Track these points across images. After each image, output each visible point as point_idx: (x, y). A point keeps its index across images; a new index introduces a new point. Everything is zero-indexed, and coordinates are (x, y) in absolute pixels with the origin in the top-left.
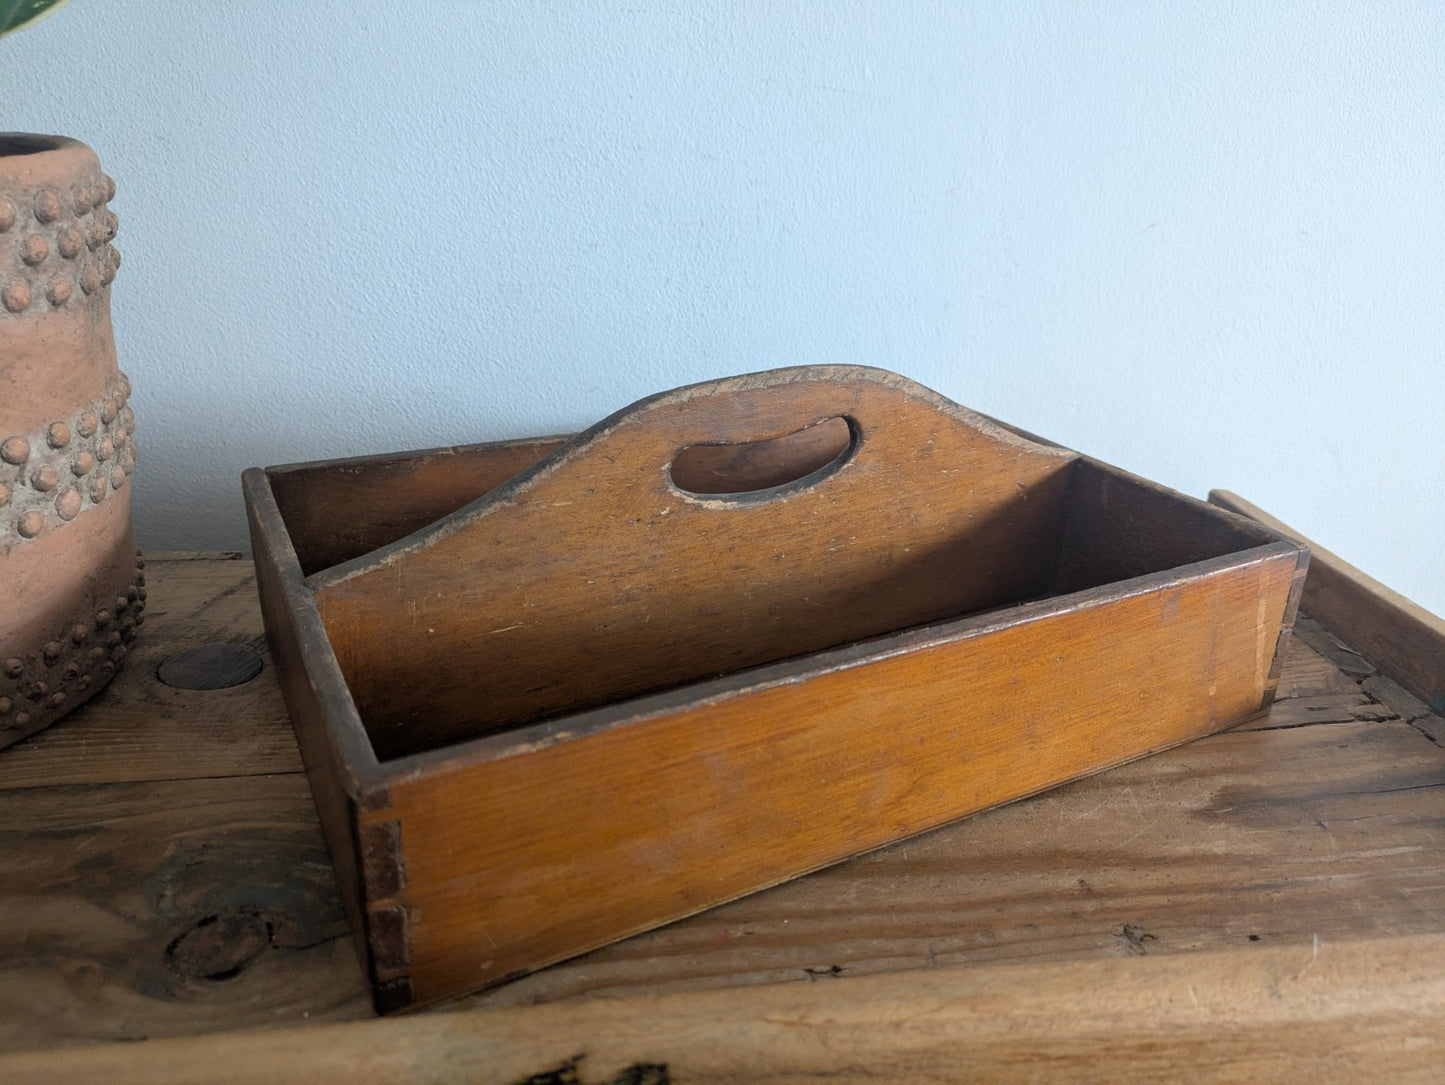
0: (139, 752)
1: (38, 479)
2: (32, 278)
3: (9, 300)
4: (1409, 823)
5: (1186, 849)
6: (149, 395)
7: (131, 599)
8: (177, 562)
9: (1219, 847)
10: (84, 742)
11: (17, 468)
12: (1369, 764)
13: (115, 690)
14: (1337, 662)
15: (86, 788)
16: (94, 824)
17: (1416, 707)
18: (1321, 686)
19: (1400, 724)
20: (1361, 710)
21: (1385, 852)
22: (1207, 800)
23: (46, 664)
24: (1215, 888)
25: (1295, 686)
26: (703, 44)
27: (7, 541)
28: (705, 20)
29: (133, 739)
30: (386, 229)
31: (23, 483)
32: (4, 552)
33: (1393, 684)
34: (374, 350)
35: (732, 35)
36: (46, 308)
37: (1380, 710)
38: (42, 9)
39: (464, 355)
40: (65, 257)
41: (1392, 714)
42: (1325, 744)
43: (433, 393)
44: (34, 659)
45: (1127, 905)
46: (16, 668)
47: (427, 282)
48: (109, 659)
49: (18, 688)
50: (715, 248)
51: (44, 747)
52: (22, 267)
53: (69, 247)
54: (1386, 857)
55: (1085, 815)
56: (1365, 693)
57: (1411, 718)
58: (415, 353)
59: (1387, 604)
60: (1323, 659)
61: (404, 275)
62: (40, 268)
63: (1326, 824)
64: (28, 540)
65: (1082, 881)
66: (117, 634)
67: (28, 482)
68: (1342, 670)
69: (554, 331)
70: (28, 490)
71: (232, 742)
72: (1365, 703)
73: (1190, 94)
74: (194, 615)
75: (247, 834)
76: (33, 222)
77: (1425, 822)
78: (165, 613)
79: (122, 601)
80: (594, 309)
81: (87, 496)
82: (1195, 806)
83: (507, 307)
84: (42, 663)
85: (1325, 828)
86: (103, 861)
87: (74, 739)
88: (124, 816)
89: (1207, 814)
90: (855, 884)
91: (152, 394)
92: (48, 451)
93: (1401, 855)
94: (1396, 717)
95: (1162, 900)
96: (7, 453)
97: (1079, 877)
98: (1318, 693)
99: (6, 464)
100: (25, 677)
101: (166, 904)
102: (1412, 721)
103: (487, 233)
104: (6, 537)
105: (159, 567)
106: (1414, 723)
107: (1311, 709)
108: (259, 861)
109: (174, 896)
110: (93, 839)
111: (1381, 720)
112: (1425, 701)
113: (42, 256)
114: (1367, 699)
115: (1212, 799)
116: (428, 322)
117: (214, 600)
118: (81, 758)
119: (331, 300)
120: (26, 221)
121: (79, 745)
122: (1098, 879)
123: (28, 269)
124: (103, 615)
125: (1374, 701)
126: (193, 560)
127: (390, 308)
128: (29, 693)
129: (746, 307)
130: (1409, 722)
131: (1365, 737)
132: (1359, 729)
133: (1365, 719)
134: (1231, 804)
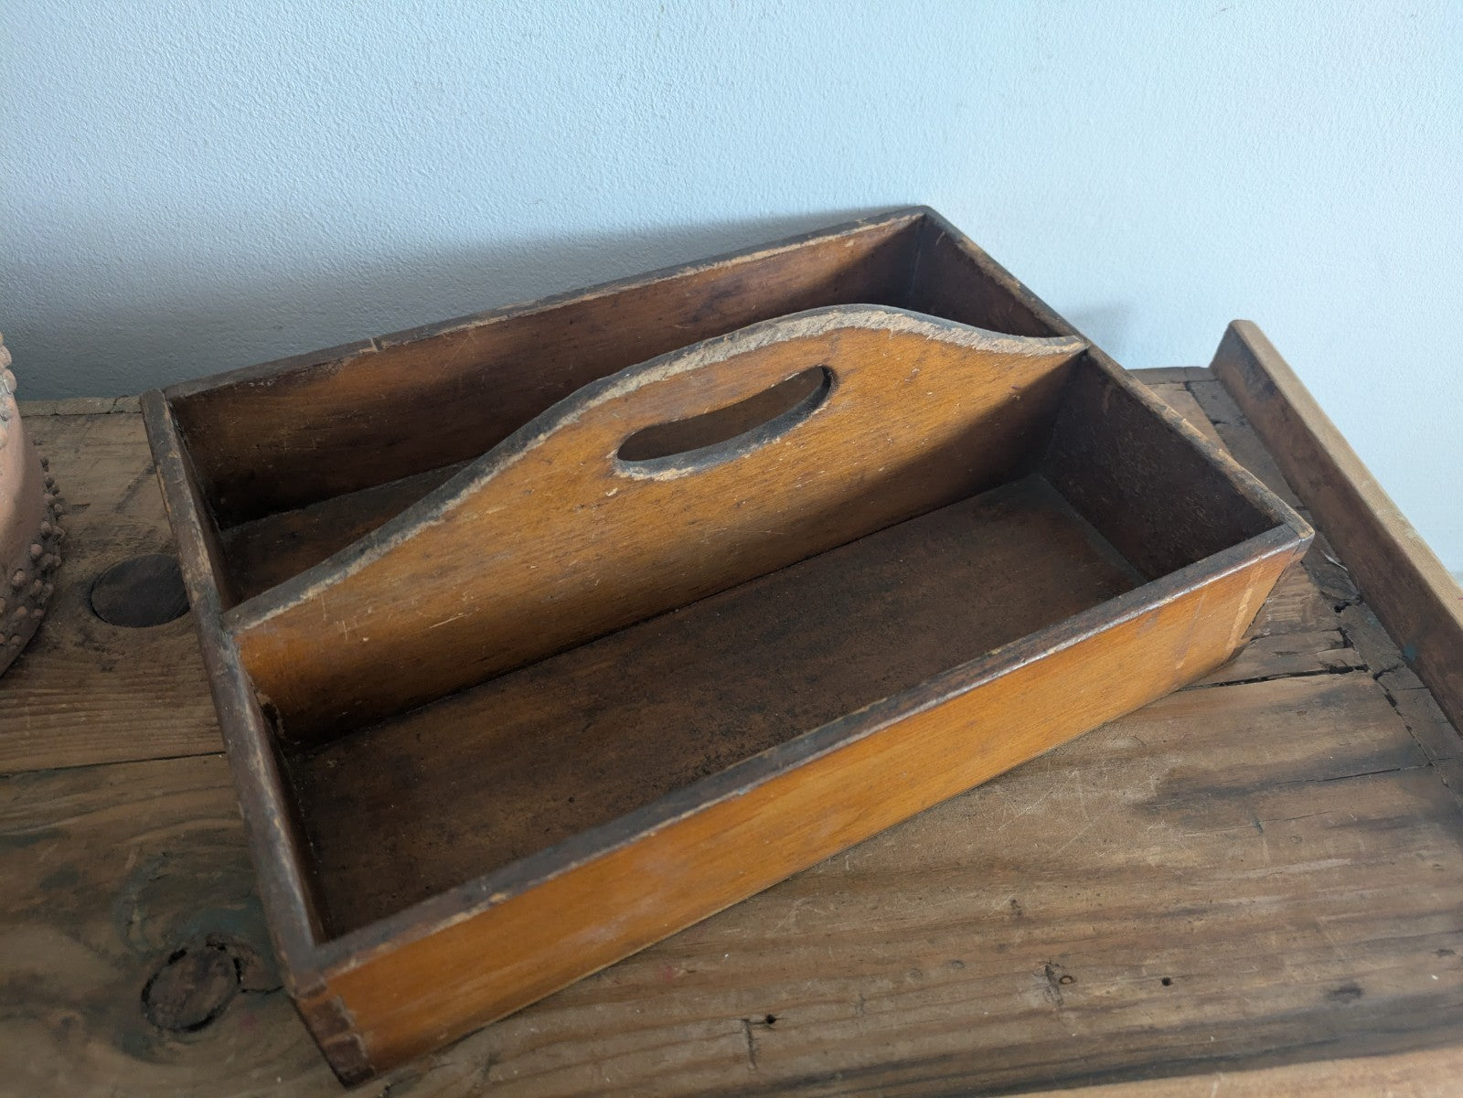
0: (84, 723)
4: (1346, 825)
5: (1120, 858)
6: (21, 210)
8: (92, 417)
9: (1153, 856)
10: (26, 709)
12: (1324, 740)
14: (1321, 582)
15: (38, 775)
16: (53, 826)
17: (1387, 653)
18: (1297, 618)
19: (1366, 681)
20: (1330, 655)
21: (1314, 866)
22: (1152, 788)
24: (1141, 914)
29: (78, 705)
30: (268, 17)
33: (1372, 617)
34: (275, 159)
37: (1350, 656)
39: (382, 164)
41: (1361, 663)
42: (1283, 708)
43: (351, 205)
45: (1053, 935)
47: (326, 79)
50: (678, 38)
54: (1313, 873)
55: (1029, 809)
56: (1339, 629)
57: (1379, 671)
58: (324, 162)
60: (1306, 576)
61: (298, 72)
63: (1263, 825)
65: (1014, 901)
68: (1322, 593)
69: (486, 137)
71: (178, 706)
72: (1337, 645)
74: (120, 508)
75: (205, 837)
77: (1362, 824)
78: (91, 503)
80: (533, 111)
82: (1141, 796)
83: (427, 108)
85: (1262, 831)
86: (68, 876)
87: (17, 706)
88: (81, 814)
89: (1147, 809)
90: (798, 903)
91: (24, 209)
93: (1329, 871)
94: (1363, 668)
95: (1087, 928)
97: (1011, 896)
98: (1292, 628)
101: (135, 934)
102: (1380, 674)
103: (394, 21)
105: (72, 427)
106: (1381, 679)
107: (1281, 653)
108: (219, 874)
109: (144, 920)
110: (54, 846)
111: (1347, 671)
112: (1400, 647)
114: (1340, 639)
115: (1157, 787)
116: (335, 126)
117: (139, 481)
118: (27, 734)
119: (215, 103)
121: (22, 715)
122: (1030, 900)
124: (19, 577)
125: (1347, 644)
126: (109, 413)
127: (287, 111)
129: (716, 108)
130: (1376, 677)
131: (1327, 700)
132: (1323, 688)
133: (1333, 670)
134: (1175, 795)
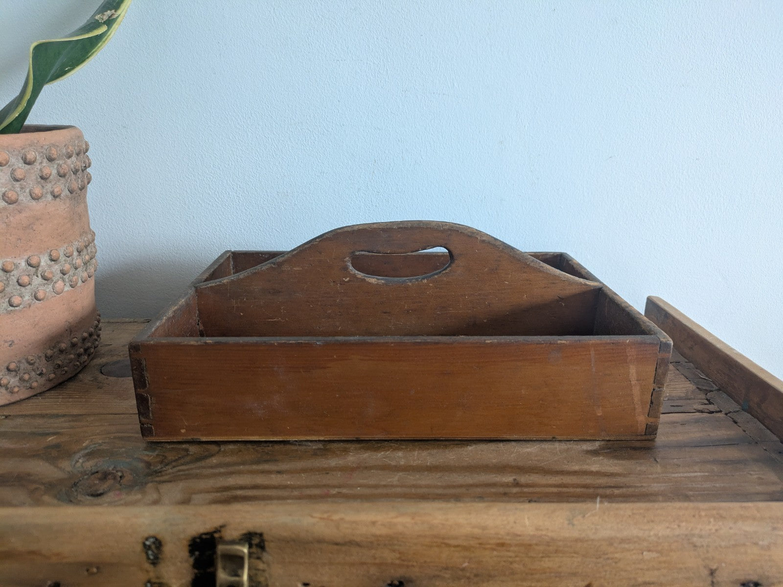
0: (84, 402)
1: (44, 274)
2: (44, 185)
3: (32, 194)
4: (705, 462)
5: (576, 468)
6: (117, 246)
7: (91, 335)
8: (123, 323)
9: (595, 468)
10: (61, 397)
11: (34, 269)
12: (695, 434)
13: (81, 376)
14: (696, 384)
15: (57, 416)
16: (57, 431)
17: (733, 406)
18: (683, 395)
19: (721, 415)
20: (701, 407)
21: (686, 475)
22: (597, 446)
23: (46, 360)
24: (585, 486)
25: (668, 395)
26: (373, 74)
27: (29, 302)
28: (374, 63)
29: (83, 397)
30: (225, 166)
31: (37, 276)
32: (28, 307)
33: (725, 395)
34: (219, 225)
35: (387, 69)
36: (51, 198)
37: (711, 408)
38: (69, 71)
39: (261, 227)
40: (60, 176)
41: (718, 410)
42: (673, 422)
43: (247, 245)
44: (41, 357)
45: (535, 491)
46: (32, 360)
47: (244, 191)
48: (78, 361)
49: (33, 370)
50: (382, 173)
51: (43, 398)
52: (39, 180)
53: (62, 172)
54: (685, 477)
55: (529, 450)
56: (707, 399)
57: (727, 412)
58: (238, 226)
59: (723, 352)
60: (689, 382)
61: (233, 188)
62: (48, 180)
63: (658, 460)
64: (39, 302)
65: (516, 479)
66: (82, 350)
67: (40, 276)
68: (698, 388)
69: (304, 215)
70: (40, 279)
72: (705, 404)
73: (628, 89)
76: (45, 160)
77: (714, 462)
78: (111, 345)
79: (85, 335)
80: (323, 204)
81: (68, 284)
82: (590, 449)
83: (281, 203)
84: (44, 359)
85: (657, 462)
86: (57, 446)
87: (57, 396)
88: (70, 428)
89: (594, 453)
90: (398, 474)
91: (119, 245)
92: (49, 262)
93: (695, 477)
94: (720, 411)
95: (555, 490)
96: (30, 262)
97: (514, 477)
98: (680, 398)
99: (29, 267)
100: (36, 365)
101: (78, 465)
102: (729, 413)
103: (272, 168)
104: (29, 300)
105: (114, 325)
106: (729, 415)
107: (673, 405)
108: (124, 449)
109: (83, 462)
110: (55, 437)
111: (712, 412)
112: (739, 404)
113: (48, 175)
114: (707, 403)
115: (600, 446)
116: (244, 210)
118: (58, 404)
119: (200, 201)
120: (42, 160)
121: (59, 398)
122: (523, 479)
123: (42, 181)
124: (75, 340)
125: (710, 403)
126: (131, 322)
127: (227, 204)
128: (38, 373)
129: (398, 201)
130: (726, 414)
131: (697, 421)
132: (696, 417)
133: (702, 412)
134: (610, 448)
